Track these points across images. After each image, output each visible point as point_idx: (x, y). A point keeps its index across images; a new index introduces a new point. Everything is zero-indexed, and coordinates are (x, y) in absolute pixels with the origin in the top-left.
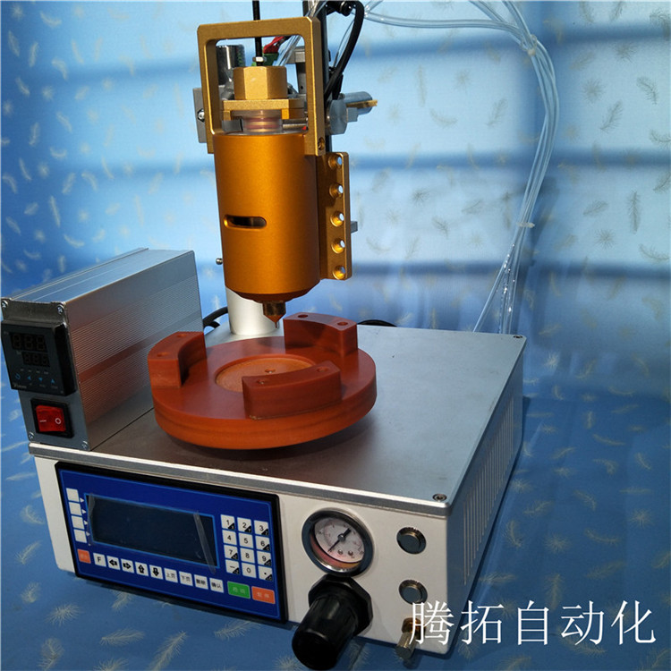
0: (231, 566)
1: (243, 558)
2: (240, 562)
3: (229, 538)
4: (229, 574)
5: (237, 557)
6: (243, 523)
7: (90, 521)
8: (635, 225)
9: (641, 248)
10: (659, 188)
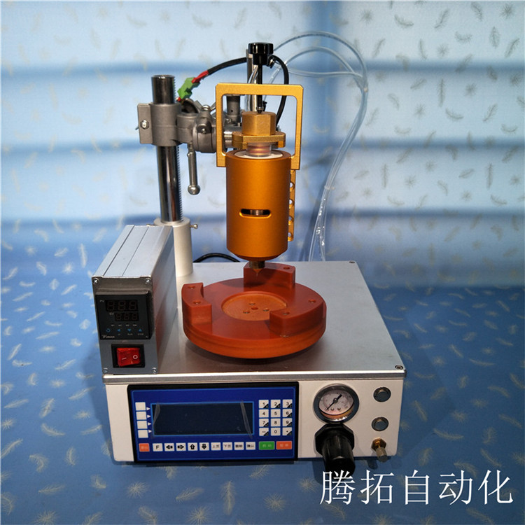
0: (262, 432)
1: (273, 424)
2: (270, 427)
3: (264, 414)
4: (261, 437)
5: (268, 425)
6: (275, 402)
7: (153, 422)
8: (385, 184)
9: (389, 199)
10: (399, 161)
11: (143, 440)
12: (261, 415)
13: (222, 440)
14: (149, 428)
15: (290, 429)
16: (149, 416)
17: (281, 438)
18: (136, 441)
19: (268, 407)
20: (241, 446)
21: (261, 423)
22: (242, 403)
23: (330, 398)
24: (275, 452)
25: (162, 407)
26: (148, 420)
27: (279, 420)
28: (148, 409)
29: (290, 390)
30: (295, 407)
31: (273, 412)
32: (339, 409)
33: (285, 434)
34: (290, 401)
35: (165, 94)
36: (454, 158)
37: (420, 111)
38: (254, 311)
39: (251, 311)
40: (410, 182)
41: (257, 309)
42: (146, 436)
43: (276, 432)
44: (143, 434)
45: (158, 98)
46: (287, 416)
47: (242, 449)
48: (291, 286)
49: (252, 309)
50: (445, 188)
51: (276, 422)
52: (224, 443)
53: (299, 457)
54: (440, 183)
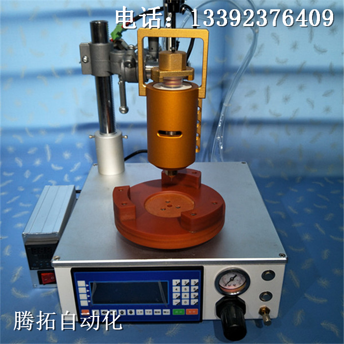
0: (175, 302)
1: (183, 297)
3: (176, 289)
4: (174, 306)
5: (180, 298)
6: (185, 281)
7: (92, 294)
8: (268, 101)
9: (270, 111)
10: (279, 84)
11: (85, 308)
12: (174, 290)
13: (144, 308)
14: (89, 299)
15: (197, 301)
16: (88, 291)
17: (190, 307)
18: (79, 308)
19: (180, 285)
20: (159, 312)
21: (174, 296)
22: (159, 282)
23: (227, 278)
24: (185, 316)
25: (98, 284)
26: (88, 293)
27: (188, 294)
28: (87, 285)
29: (197, 272)
30: (201, 284)
31: (183, 288)
32: (234, 285)
33: (193, 303)
34: (197, 281)
35: (100, 35)
36: (320, 81)
37: (295, 46)
38: (169, 208)
39: (167, 208)
40: (286, 99)
41: (171, 206)
42: (87, 305)
43: (185, 302)
44: (84, 303)
45: (96, 39)
46: (194, 291)
47: (160, 314)
48: (198, 187)
49: (168, 206)
50: (312, 104)
51: (185, 296)
52: (146, 310)
53: (203, 319)
54: (308, 100)
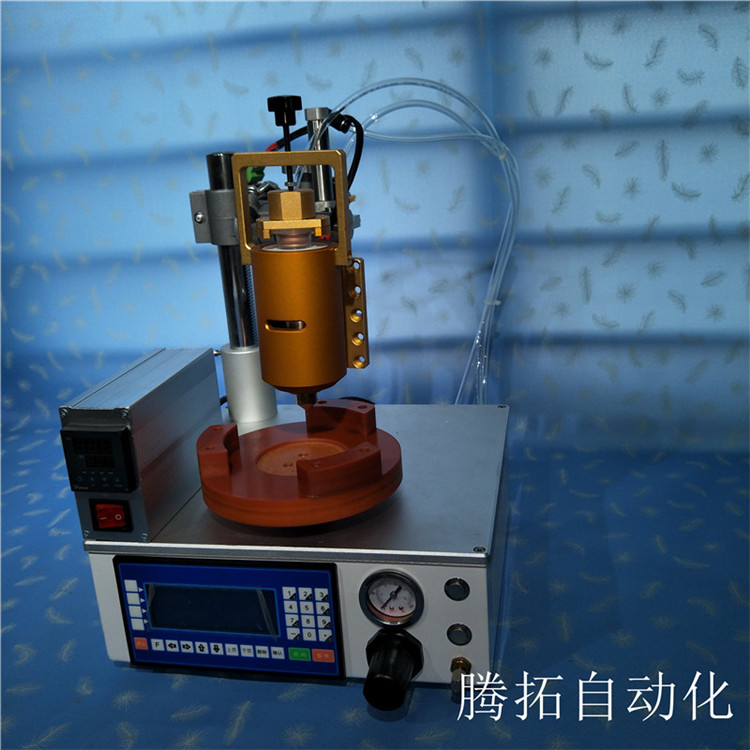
0: (292, 633)
1: (304, 624)
2: (301, 628)
3: (291, 607)
4: (291, 641)
5: (298, 624)
6: (304, 592)
8: (587, 297)
9: (594, 317)
10: (607, 263)
11: (138, 633)
12: (287, 610)
13: (239, 641)
14: (144, 616)
15: (329, 633)
16: (142, 600)
17: (317, 644)
18: (131, 634)
19: (295, 597)
20: (264, 652)
21: (290, 620)
22: (259, 590)
23: (385, 591)
24: (312, 665)
26: (143, 606)
27: (312, 618)
28: (141, 590)
29: (324, 575)
30: (334, 598)
31: (303, 604)
32: (401, 609)
33: (323, 639)
34: (325, 592)
35: (222, 176)
36: (692, 256)
37: (632, 188)
40: (626, 293)
42: (142, 628)
43: (309, 635)
44: (138, 625)
45: (216, 183)
46: (322, 612)
47: (267, 656)
50: (680, 301)
51: (308, 621)
52: (242, 646)
53: (349, 674)
54: (671, 294)
